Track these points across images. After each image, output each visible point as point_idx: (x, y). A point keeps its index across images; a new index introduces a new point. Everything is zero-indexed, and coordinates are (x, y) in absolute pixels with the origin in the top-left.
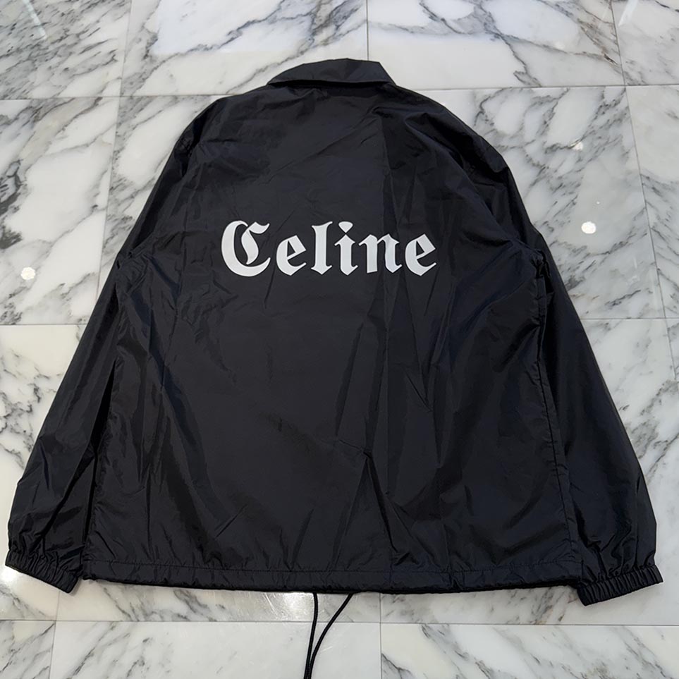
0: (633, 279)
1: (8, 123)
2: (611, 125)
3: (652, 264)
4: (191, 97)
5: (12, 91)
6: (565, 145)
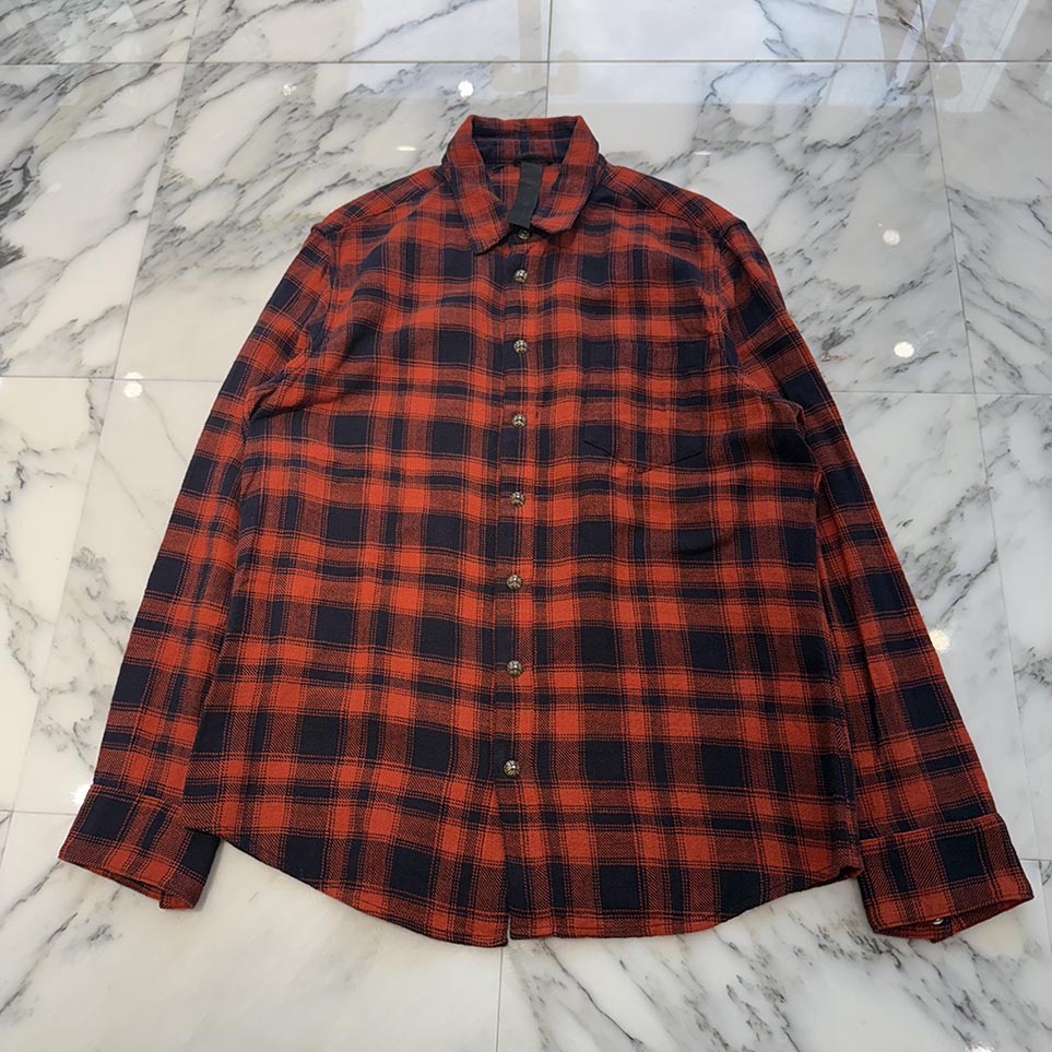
0: (928, 336)
1: (23, 96)
2: (904, 116)
3: (958, 314)
4: (288, 65)
5: (33, 53)
6: (835, 142)
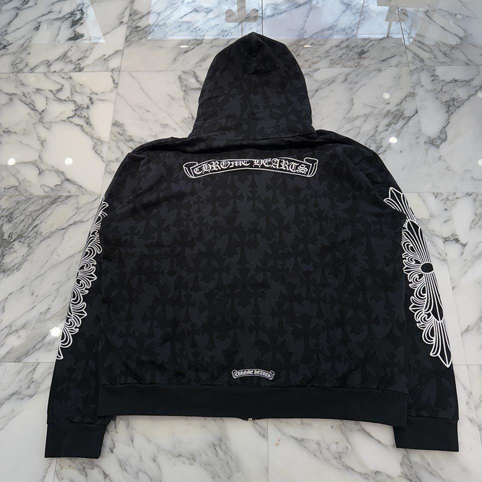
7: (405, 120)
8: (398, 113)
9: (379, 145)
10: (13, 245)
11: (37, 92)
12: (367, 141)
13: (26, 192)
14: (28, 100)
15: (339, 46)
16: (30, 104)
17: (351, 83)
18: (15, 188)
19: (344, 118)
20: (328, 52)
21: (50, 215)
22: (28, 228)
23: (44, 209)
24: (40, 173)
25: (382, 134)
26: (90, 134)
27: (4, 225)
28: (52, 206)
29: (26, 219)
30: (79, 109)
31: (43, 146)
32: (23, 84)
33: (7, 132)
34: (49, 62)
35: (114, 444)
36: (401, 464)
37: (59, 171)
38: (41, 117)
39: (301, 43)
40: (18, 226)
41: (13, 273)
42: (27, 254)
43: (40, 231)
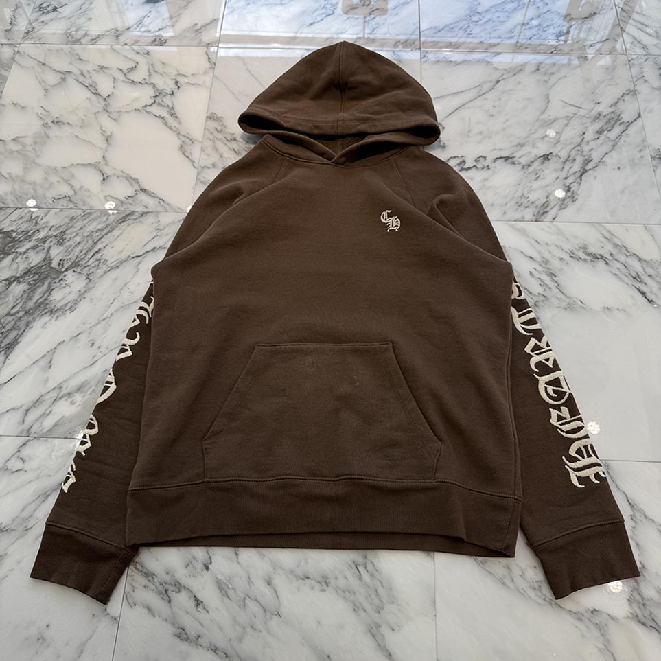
7: (622, 125)
8: (613, 116)
9: (586, 157)
10: (65, 276)
11: (100, 70)
12: (571, 152)
13: (84, 205)
14: (88, 82)
15: (528, 24)
16: (91, 86)
17: (545, 74)
18: (68, 199)
19: (538, 120)
20: (511, 31)
21: (118, 237)
22: (86, 254)
23: (110, 228)
24: (104, 179)
25: (591, 143)
26: (174, 129)
27: (52, 248)
28: (122, 224)
29: (83, 241)
30: (161, 95)
31: (108, 143)
32: (81, 60)
33: (57, 122)
34: (117, 31)
35: (210, 558)
36: (629, 600)
37: (132, 178)
38: (106, 105)
39: (474, 19)
40: (72, 250)
41: (65, 314)
42: (85, 289)
43: (104, 258)
